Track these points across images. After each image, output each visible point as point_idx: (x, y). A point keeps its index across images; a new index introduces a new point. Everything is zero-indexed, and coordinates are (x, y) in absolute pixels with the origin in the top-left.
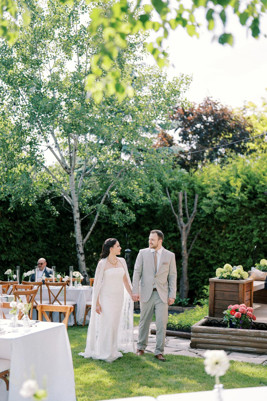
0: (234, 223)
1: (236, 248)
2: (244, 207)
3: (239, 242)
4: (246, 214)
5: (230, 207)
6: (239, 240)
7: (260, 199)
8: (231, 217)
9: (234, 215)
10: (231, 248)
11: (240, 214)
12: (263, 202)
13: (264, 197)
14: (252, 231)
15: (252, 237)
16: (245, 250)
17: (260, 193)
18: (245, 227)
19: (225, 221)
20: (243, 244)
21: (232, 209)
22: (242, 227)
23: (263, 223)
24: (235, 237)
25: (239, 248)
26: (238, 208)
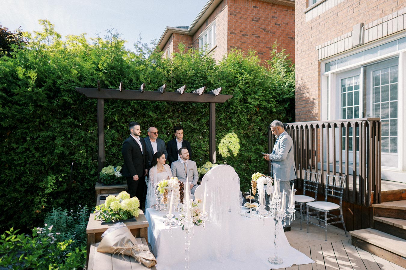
0: (25, 128)
1: (29, 162)
2: (41, 107)
3: (33, 154)
4: (44, 117)
5: (17, 107)
6: (34, 152)
7: (64, 98)
8: (20, 121)
9: (25, 118)
10: (21, 163)
11: (34, 117)
12: (69, 103)
13: (70, 96)
14: (53, 138)
15: (54, 147)
16: (42, 164)
17: (64, 90)
18: (41, 134)
19: (10, 125)
20: (39, 157)
21: (23, 109)
22: (38, 133)
23: (69, 129)
24: (27, 147)
25: (33, 161)
26: (31, 108)
